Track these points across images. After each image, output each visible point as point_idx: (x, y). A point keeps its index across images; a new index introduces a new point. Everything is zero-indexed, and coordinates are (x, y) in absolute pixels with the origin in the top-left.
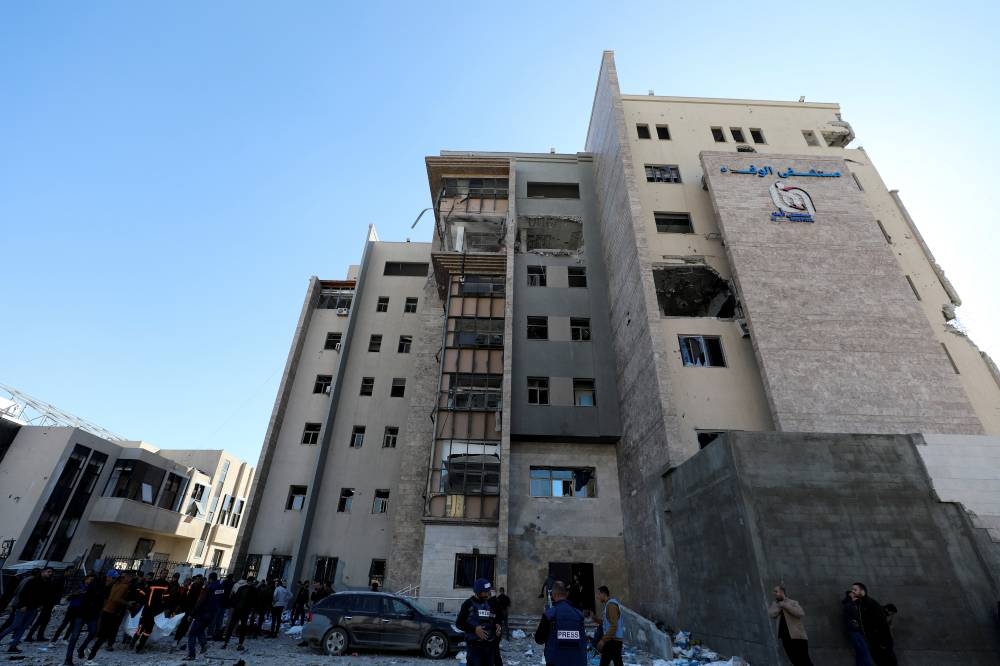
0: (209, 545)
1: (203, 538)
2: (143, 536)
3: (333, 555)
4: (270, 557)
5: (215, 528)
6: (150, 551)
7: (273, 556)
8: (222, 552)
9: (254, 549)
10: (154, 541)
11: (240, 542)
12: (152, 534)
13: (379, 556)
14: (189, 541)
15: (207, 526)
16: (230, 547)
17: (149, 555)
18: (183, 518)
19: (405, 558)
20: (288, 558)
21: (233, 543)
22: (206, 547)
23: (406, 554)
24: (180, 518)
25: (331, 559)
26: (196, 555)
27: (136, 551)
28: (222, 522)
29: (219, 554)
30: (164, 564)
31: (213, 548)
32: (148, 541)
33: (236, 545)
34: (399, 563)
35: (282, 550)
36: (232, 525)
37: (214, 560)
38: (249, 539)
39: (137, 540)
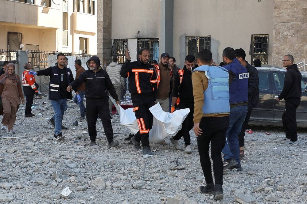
0: (72, 33)
1: (65, 27)
2: (10, 30)
3: (204, 34)
4: (136, 40)
5: (73, 17)
6: (21, 43)
7: (139, 39)
8: (86, 39)
9: (117, 34)
10: (21, 33)
11: (101, 28)
12: (17, 27)
13: (259, 32)
14: (52, 31)
15: (65, 14)
16: (93, 34)
17: (21, 46)
18: (40, 9)
19: (293, 31)
20: (155, 40)
21: (95, 29)
22: (70, 36)
23: (292, 27)
24: (37, 9)
25: (202, 39)
26: (64, 44)
27: (9, 44)
28: (79, 10)
29: (84, 42)
30: (36, 54)
31: (77, 36)
32: (16, 34)
33: (99, 31)
34: (285, 38)
35: (146, 33)
36: (89, 12)
37: (82, 48)
38: (110, 24)
39: (7, 34)
